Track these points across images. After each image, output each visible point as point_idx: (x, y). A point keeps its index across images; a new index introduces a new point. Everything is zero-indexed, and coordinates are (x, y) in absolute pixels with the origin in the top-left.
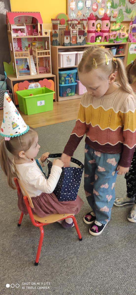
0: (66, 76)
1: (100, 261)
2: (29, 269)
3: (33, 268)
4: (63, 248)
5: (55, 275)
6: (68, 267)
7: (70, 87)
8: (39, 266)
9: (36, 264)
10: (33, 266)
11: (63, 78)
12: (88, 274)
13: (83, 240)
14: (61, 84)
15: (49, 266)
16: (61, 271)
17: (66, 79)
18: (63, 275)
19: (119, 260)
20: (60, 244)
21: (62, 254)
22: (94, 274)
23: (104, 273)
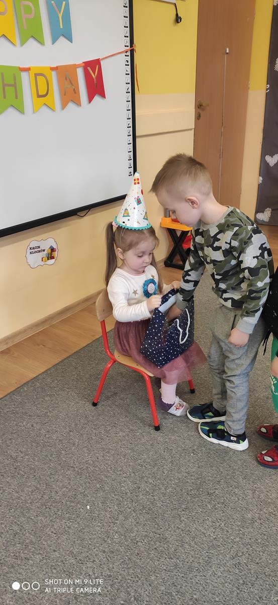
1: (136, 460)
6: (107, 431)
8: (94, 407)
9: (95, 404)
12: (108, 452)
13: (159, 432)
15: (99, 415)
16: (98, 428)
18: (94, 431)
19: (150, 481)
21: (123, 420)
22: (111, 459)
23: (119, 469)
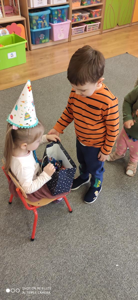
0: (37, 18)
2: (26, 244)
3: (30, 244)
4: (55, 221)
5: (51, 248)
7: (44, 32)
9: (32, 240)
10: (30, 242)
11: (34, 22)
14: (33, 29)
17: (38, 23)
20: (52, 218)
